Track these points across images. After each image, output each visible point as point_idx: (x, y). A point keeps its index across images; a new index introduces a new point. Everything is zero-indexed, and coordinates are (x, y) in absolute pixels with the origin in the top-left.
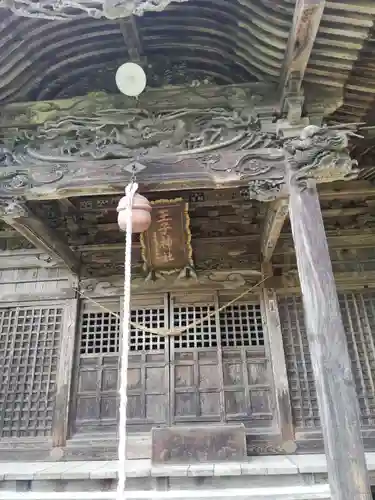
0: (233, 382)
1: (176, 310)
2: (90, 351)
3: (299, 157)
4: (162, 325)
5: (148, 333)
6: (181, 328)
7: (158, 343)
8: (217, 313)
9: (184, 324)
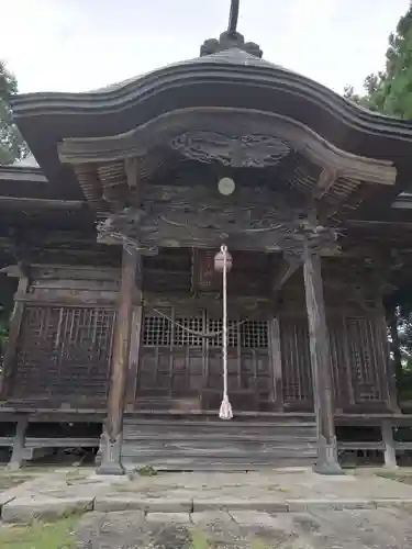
0: (247, 370)
1: (211, 321)
2: (150, 343)
3: (313, 242)
4: (201, 330)
5: (191, 334)
6: (213, 333)
7: (198, 341)
8: (238, 324)
9: (216, 330)
